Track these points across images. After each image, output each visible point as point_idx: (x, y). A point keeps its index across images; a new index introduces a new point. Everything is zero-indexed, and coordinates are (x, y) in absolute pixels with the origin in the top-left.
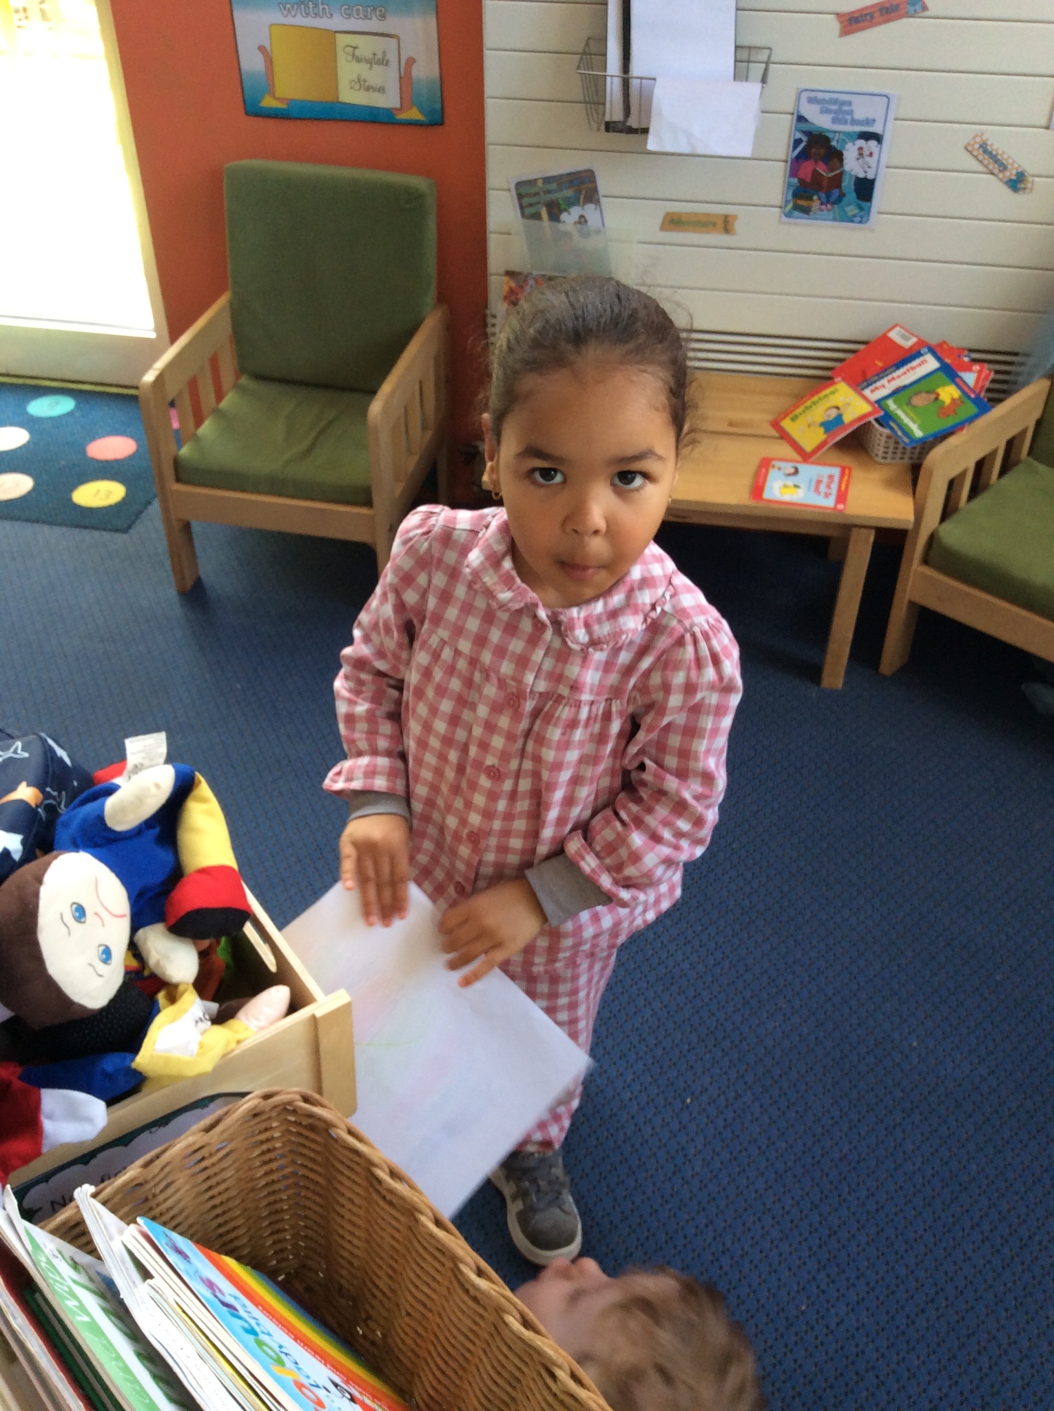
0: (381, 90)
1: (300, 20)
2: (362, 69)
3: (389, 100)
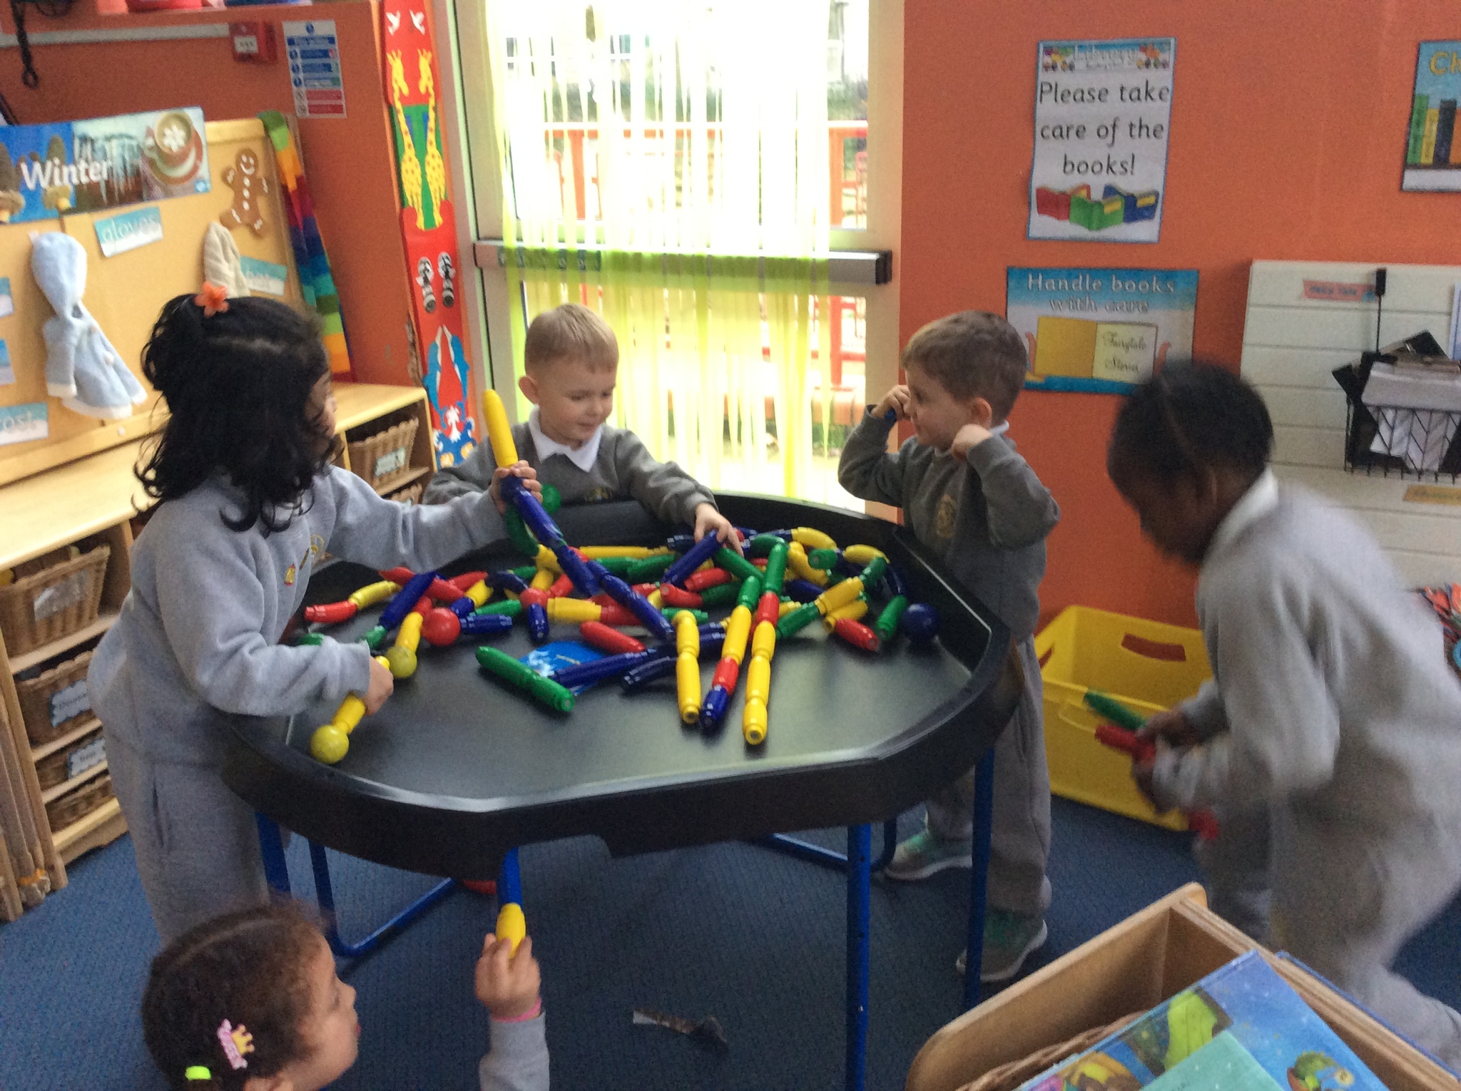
1: (1068, 314)
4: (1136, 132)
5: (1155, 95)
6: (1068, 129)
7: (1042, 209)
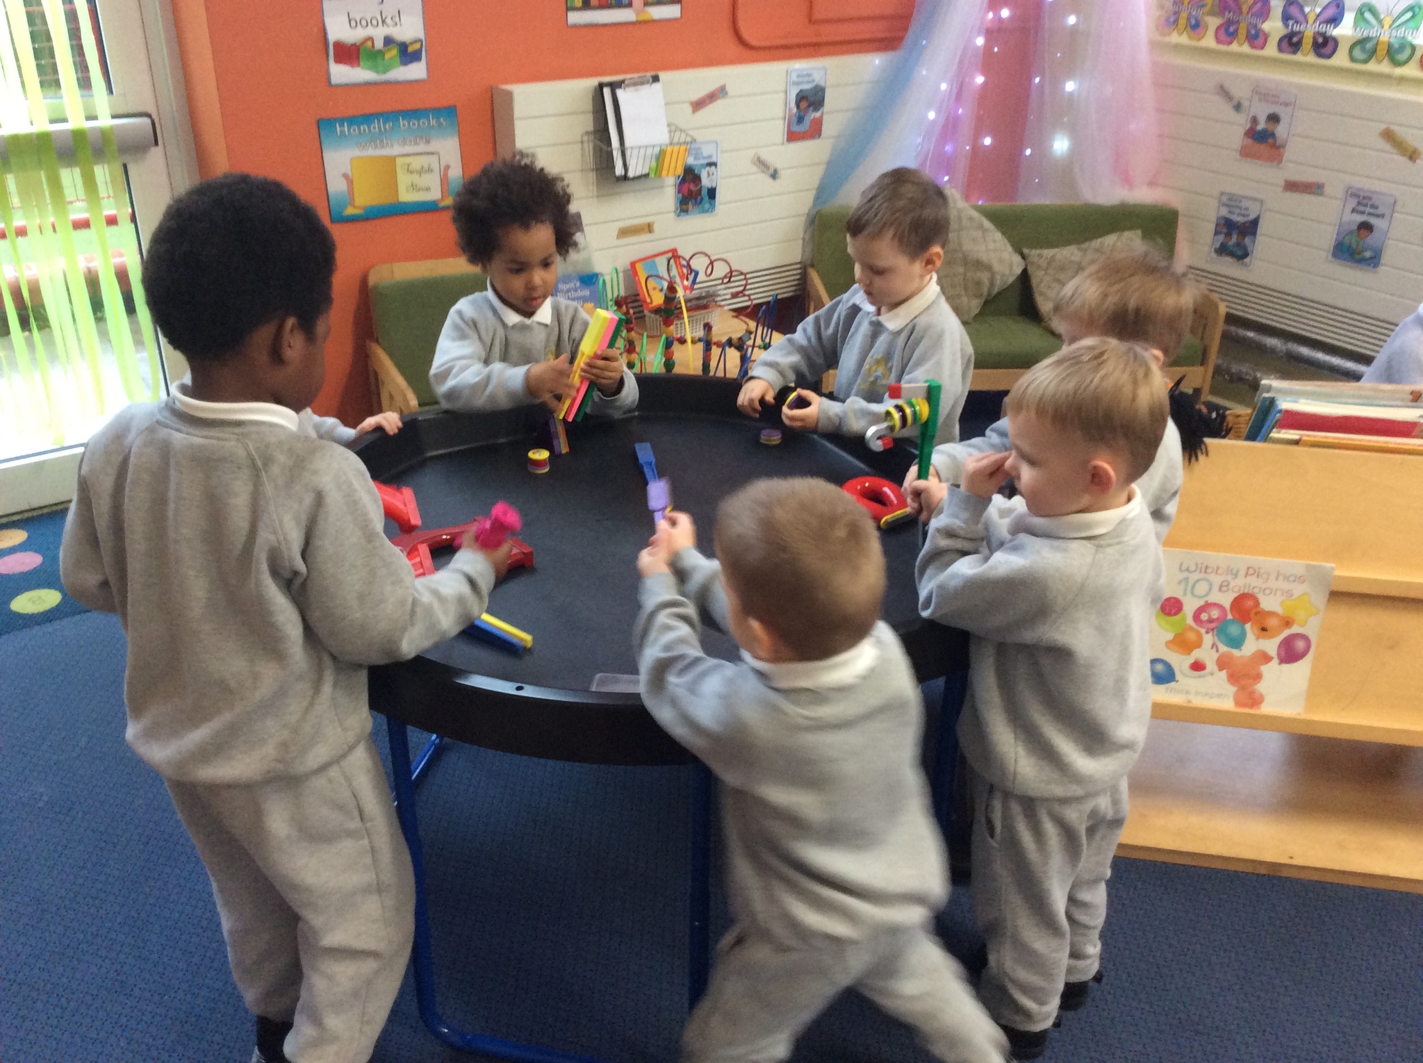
0: (428, 189)
1: (371, 152)
2: (415, 178)
3: (434, 195)
7: (339, 60)
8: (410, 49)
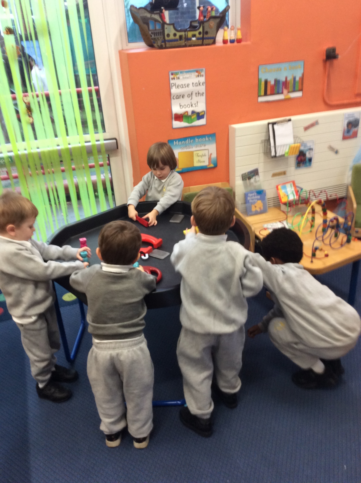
0: (204, 162)
1: (185, 150)
2: (200, 158)
3: (206, 163)
4: (197, 95)
5: (201, 84)
6: (180, 96)
7: (176, 120)
8: (201, 114)
